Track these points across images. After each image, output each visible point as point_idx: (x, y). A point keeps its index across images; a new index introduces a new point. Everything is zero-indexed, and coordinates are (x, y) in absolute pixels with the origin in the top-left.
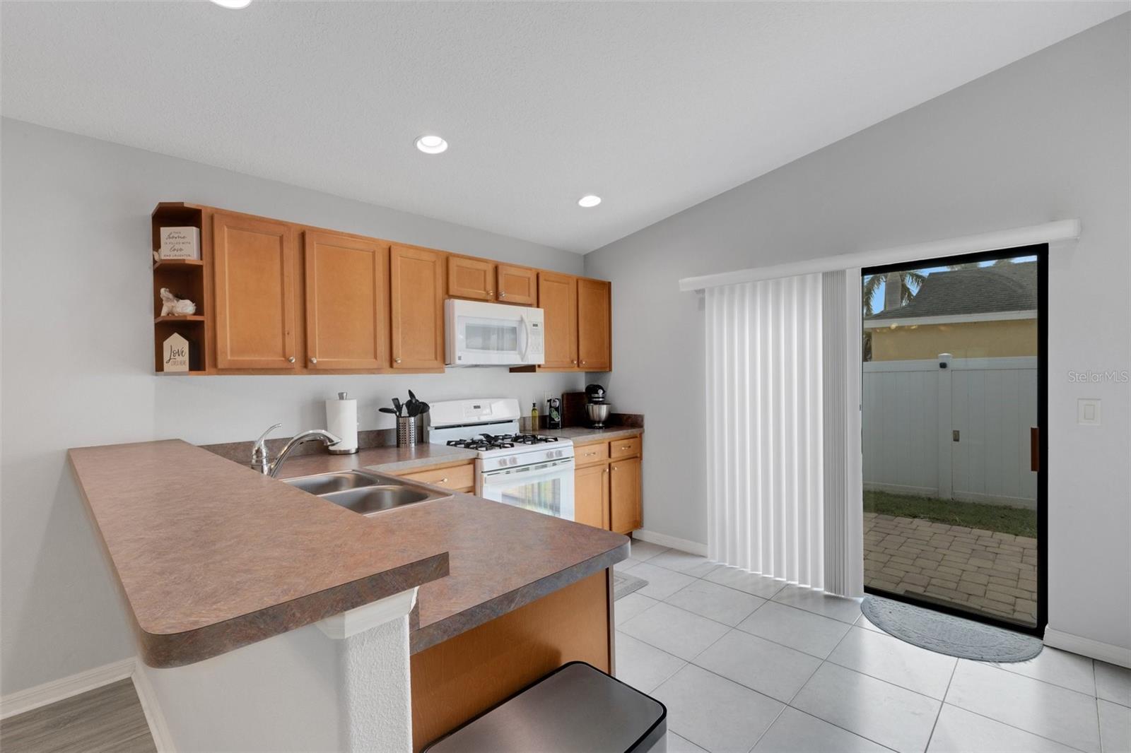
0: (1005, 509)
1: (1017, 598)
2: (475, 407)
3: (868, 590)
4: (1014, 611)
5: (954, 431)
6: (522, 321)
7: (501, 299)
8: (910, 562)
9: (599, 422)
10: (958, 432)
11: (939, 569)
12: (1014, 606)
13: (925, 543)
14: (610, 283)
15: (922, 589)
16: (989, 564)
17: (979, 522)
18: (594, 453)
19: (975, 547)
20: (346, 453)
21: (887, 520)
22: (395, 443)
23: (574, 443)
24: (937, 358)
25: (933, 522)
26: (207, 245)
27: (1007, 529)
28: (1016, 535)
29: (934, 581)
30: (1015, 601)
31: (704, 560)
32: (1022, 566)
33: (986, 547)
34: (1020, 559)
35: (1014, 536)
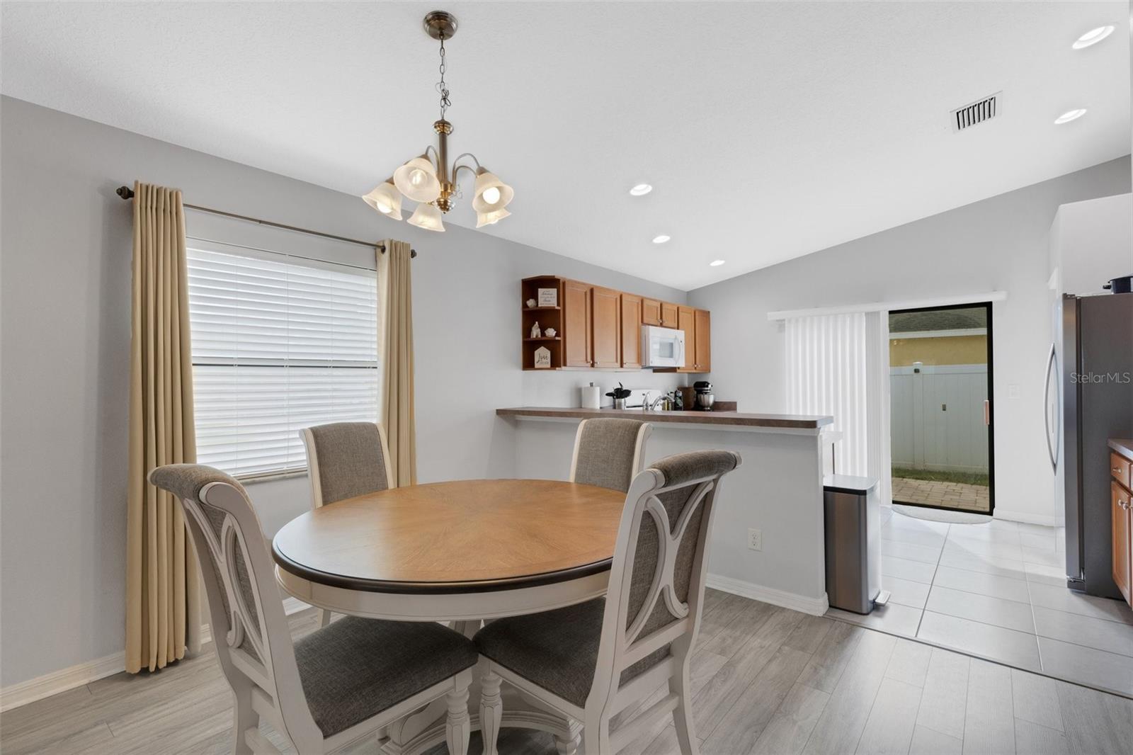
2: (643, 394)
3: (894, 502)
6: (676, 338)
7: (664, 325)
9: (707, 407)
14: (709, 312)
24: (913, 365)
26: (561, 298)
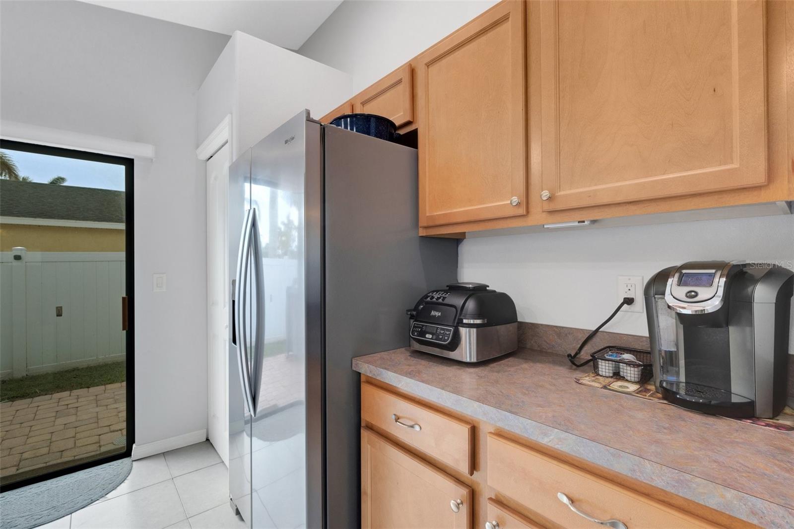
0: (74, 371)
1: (100, 435)
4: (100, 446)
5: (57, 308)
10: (61, 307)
11: (27, 443)
12: (99, 443)
15: (15, 468)
16: (71, 419)
19: (58, 409)
24: (11, 250)
27: (81, 386)
28: (88, 388)
29: (25, 456)
30: (99, 439)
32: (97, 409)
33: (67, 405)
35: (87, 389)
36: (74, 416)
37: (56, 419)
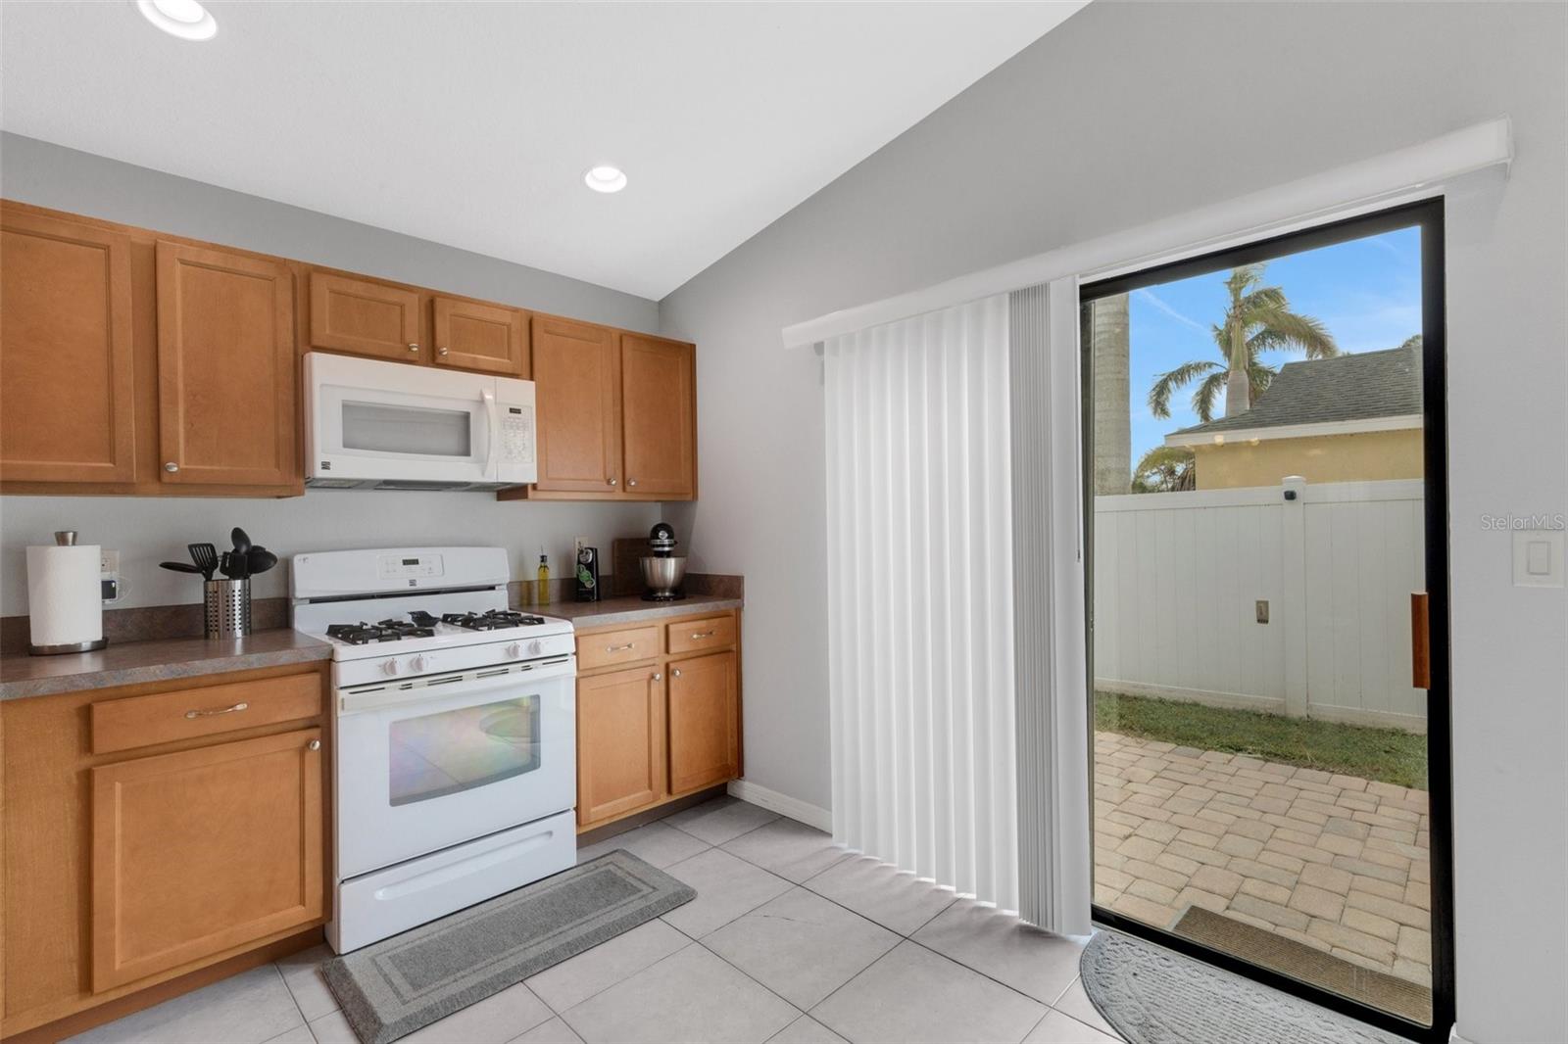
0: (1393, 734)
1: (1401, 925)
2: (406, 562)
4: (1395, 956)
5: (1258, 602)
7: (440, 360)
8: (1211, 842)
9: (663, 589)
10: (1266, 603)
11: (1261, 858)
13: (1247, 801)
14: (693, 347)
15: (1224, 902)
16: (1352, 848)
17: (1346, 761)
18: (629, 646)
19: (1334, 811)
20: (70, 652)
21: (1188, 756)
22: (202, 632)
23: (576, 629)
24: (1281, 484)
25: (1267, 761)
29: (1250, 886)
30: (1397, 934)
31: (825, 843)
33: (1353, 810)
34: (1412, 837)
36: (1359, 842)
37: (1322, 832)
